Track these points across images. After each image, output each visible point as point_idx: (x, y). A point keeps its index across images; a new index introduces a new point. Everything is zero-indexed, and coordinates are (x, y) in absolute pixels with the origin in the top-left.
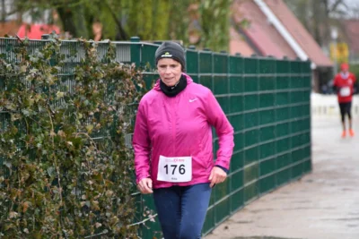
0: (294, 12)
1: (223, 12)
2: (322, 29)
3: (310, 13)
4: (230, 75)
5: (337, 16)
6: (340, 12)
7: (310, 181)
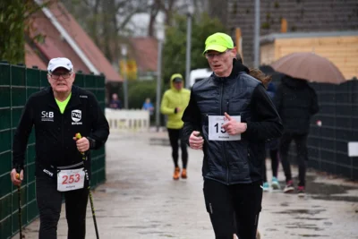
0: (85, 30)
1: (19, 26)
2: (112, 47)
3: (101, 31)
4: (27, 87)
5: (126, 34)
6: (129, 31)
7: (104, 191)
